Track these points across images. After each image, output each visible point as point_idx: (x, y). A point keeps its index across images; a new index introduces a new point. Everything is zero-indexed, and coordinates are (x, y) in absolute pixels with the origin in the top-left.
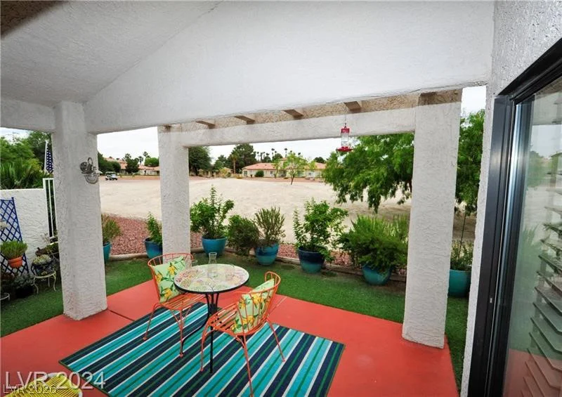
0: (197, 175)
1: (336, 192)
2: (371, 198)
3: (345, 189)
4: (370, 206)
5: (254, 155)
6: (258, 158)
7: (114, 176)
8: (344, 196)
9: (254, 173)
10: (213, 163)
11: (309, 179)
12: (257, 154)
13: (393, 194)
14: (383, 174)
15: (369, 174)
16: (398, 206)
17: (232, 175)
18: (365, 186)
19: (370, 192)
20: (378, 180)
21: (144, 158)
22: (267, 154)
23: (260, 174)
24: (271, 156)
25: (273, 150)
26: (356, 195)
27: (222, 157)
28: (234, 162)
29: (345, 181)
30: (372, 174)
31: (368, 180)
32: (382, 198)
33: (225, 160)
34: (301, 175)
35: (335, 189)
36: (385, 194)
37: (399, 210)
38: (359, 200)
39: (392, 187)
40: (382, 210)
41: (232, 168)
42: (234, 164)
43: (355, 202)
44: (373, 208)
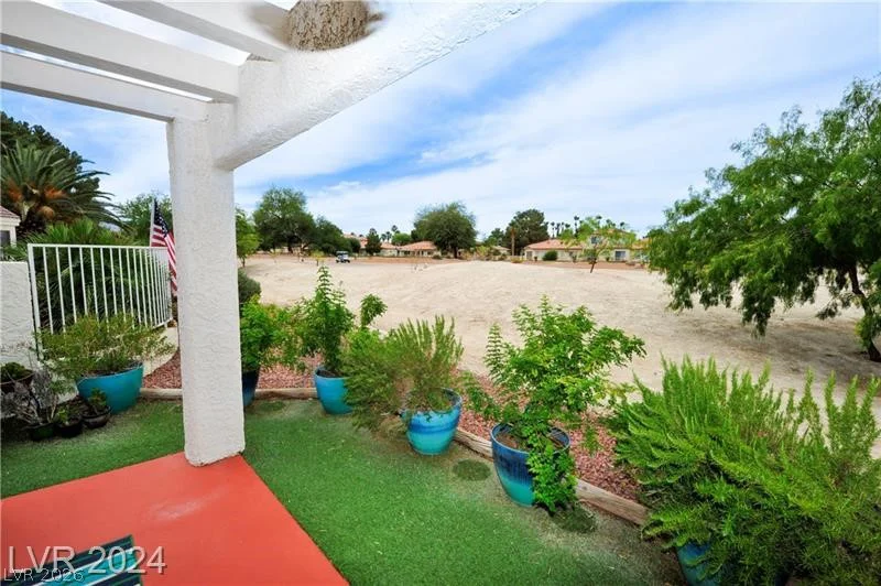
0: (456, 257)
1: (669, 287)
2: (748, 302)
3: (689, 283)
4: (748, 318)
5: (545, 228)
6: (551, 232)
7: (346, 257)
8: (688, 297)
9: (541, 255)
10: (479, 239)
11: (632, 264)
12: (550, 226)
13: (808, 294)
14: (781, 250)
15: (747, 251)
16: (817, 322)
17: (509, 258)
18: (735, 276)
19: (747, 290)
20: (766, 265)
21: (393, 233)
22: (567, 226)
23: (551, 257)
24: (573, 228)
25: (576, 218)
26: (715, 294)
27: (498, 230)
28: (513, 238)
29: (689, 266)
30: (754, 248)
31: (743, 262)
32: (779, 303)
33: (501, 236)
34: (621, 259)
35: (670, 282)
36: (788, 295)
37: (818, 328)
38: (722, 305)
39: (806, 280)
40: (777, 327)
41: (509, 247)
42: (513, 241)
43: (712, 308)
44: (754, 323)
